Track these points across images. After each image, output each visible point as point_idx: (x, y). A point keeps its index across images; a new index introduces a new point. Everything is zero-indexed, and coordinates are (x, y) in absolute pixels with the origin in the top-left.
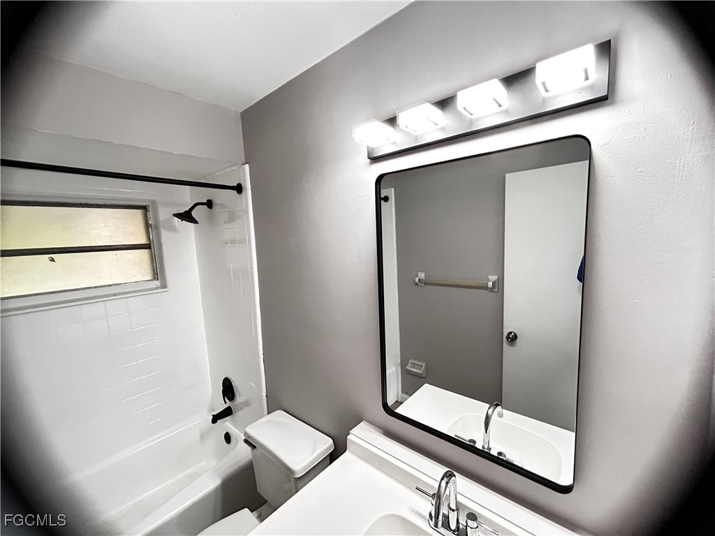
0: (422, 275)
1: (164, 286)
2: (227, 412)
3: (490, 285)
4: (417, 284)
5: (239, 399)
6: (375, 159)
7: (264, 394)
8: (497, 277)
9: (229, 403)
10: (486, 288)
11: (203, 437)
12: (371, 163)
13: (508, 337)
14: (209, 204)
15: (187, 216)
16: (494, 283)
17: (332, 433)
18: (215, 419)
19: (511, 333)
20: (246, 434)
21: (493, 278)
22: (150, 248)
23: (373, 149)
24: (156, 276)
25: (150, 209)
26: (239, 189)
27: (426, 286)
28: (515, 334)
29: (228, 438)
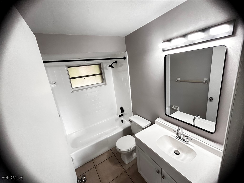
0: (179, 79)
1: (106, 84)
2: (122, 115)
3: (204, 82)
4: (177, 82)
5: (125, 112)
6: (164, 51)
7: (132, 111)
8: (207, 79)
9: (122, 113)
10: (203, 83)
11: (116, 120)
12: (163, 51)
13: (209, 99)
14: (116, 62)
15: (111, 66)
16: (206, 81)
17: (151, 121)
18: (120, 116)
19: (211, 98)
20: (129, 119)
21: (206, 79)
22: (102, 74)
23: (164, 48)
24: (103, 82)
25: (101, 64)
26: (125, 58)
27: (180, 82)
28: (213, 98)
29: (122, 121)
